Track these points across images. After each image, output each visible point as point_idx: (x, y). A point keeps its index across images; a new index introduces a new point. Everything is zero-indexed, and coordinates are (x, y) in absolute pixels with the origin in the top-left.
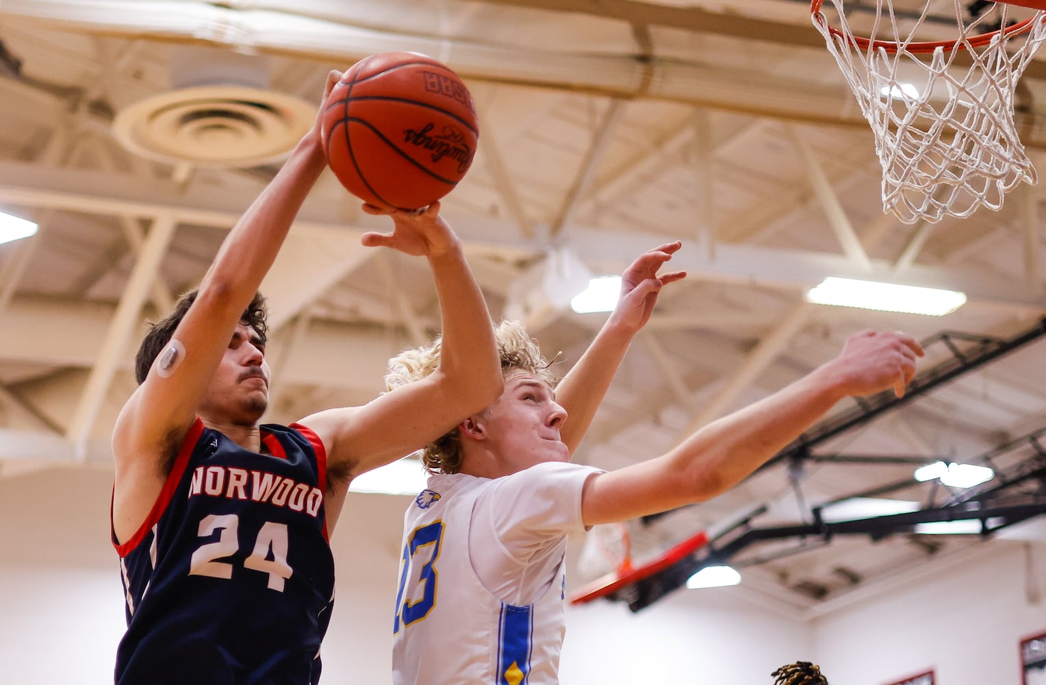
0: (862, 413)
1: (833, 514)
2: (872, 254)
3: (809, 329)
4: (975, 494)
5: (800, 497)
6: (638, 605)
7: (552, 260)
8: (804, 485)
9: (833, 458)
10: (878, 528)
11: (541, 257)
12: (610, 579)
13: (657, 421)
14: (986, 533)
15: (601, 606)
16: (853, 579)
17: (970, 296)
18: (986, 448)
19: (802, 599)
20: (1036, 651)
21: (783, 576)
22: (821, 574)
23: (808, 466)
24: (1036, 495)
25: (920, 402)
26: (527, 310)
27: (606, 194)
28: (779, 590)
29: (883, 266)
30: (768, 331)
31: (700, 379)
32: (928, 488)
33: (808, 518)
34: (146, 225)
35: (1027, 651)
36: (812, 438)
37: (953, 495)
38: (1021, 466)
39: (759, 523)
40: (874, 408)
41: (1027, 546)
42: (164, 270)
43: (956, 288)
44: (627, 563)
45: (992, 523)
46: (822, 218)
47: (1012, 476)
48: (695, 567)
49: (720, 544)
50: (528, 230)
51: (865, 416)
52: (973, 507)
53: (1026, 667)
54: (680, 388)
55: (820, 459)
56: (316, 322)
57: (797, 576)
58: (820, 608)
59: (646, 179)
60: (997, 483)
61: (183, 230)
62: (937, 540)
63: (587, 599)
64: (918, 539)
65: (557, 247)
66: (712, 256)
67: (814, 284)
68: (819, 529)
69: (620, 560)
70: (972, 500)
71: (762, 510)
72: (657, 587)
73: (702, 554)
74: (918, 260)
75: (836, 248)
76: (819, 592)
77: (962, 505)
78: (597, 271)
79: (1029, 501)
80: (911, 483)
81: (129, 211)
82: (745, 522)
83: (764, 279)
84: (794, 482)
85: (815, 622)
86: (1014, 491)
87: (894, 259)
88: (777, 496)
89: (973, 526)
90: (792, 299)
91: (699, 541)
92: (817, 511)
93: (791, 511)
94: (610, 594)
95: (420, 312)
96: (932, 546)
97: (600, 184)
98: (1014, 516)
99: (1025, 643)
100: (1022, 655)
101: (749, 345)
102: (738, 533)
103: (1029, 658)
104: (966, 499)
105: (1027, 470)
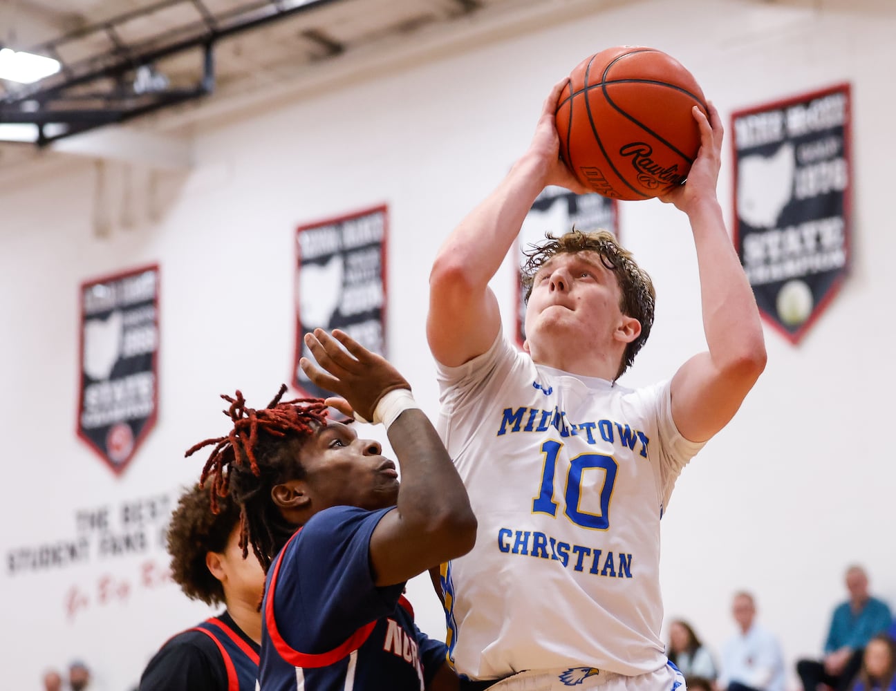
4: (34, 90)
14: (43, 142)
18: (52, 34)
20: (99, 299)
24: (108, 97)
35: (88, 298)
37: (6, 91)
38: (93, 60)
41: (99, 164)
45: (52, 130)
47: (81, 71)
52: (31, 107)
53: (87, 317)
60: (62, 79)
70: (30, 98)
77: (18, 103)
79: (98, 105)
86: (81, 90)
89: (28, 132)
98: (79, 123)
99: (87, 287)
100: (82, 301)
103: (91, 307)
104: (22, 96)
105: (100, 66)
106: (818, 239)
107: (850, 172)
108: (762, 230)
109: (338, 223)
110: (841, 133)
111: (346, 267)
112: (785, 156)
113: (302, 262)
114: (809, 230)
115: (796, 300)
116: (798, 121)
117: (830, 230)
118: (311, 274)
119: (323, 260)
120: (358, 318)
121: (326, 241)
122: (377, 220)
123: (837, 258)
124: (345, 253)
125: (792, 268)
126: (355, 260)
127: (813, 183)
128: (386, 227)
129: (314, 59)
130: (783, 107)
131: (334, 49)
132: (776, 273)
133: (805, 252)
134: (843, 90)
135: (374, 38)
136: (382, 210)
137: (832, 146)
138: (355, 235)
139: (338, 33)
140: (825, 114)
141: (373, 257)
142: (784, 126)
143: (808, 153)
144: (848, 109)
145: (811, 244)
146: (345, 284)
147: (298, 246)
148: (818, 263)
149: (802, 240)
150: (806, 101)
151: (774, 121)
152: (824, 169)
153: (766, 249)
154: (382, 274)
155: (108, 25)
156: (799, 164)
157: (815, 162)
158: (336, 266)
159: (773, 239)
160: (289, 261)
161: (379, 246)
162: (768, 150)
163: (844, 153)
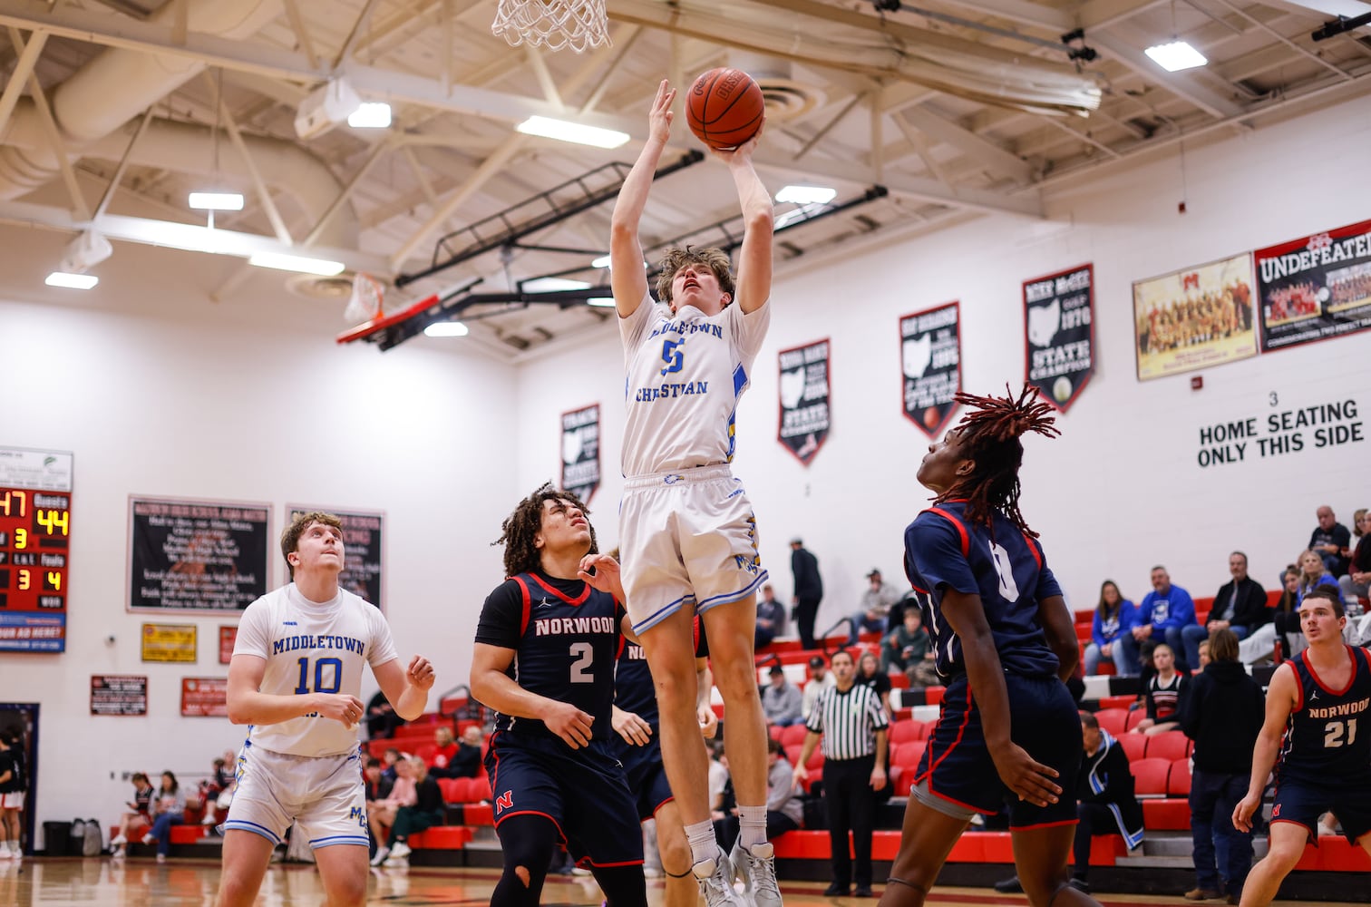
0: (554, 215)
1: (530, 288)
2: (566, 102)
3: (522, 152)
5: (508, 274)
6: (387, 345)
7: (332, 86)
8: (512, 267)
9: (535, 248)
10: (565, 300)
11: (325, 83)
12: (367, 325)
13: (412, 213)
15: (359, 345)
16: (548, 336)
17: (632, 136)
19: (512, 349)
21: (499, 331)
22: (526, 332)
23: (516, 252)
25: (595, 210)
26: (311, 122)
27: (378, 44)
28: (495, 341)
29: (572, 110)
30: (492, 151)
31: (445, 185)
32: (601, 272)
33: (514, 289)
34: (26, 35)
36: (520, 230)
39: (476, 290)
40: (563, 211)
42: (38, 68)
43: (624, 131)
44: (380, 314)
46: (531, 72)
48: (431, 320)
49: (448, 304)
50: (315, 63)
51: (558, 217)
54: (429, 191)
55: (527, 247)
56: (156, 120)
57: (509, 332)
58: (524, 356)
59: (410, 34)
61: (52, 39)
62: (606, 310)
63: (349, 339)
64: (594, 310)
65: (337, 78)
66: (450, 94)
67: (524, 120)
68: (521, 297)
69: (375, 311)
71: (480, 281)
72: (401, 332)
73: (435, 311)
74: (597, 108)
75: (539, 94)
76: (524, 344)
78: (368, 98)
80: (589, 268)
81: (15, 24)
82: (467, 289)
83: (486, 113)
84: (506, 264)
85: (519, 365)
87: (581, 106)
88: (494, 273)
90: (508, 129)
91: (433, 301)
92: (519, 284)
93: (503, 284)
94: (366, 336)
95: (238, 121)
96: (603, 315)
97: (373, 36)
101: (479, 162)
102: (462, 296)
106: (1075, 353)
107: (1093, 314)
108: (1043, 348)
109: (802, 349)
110: (1088, 293)
111: (806, 373)
112: (1055, 305)
113: (782, 372)
114: (1070, 348)
115: (1063, 388)
116: (1062, 286)
117: (1082, 347)
118: (787, 378)
119: (794, 370)
120: (814, 402)
121: (796, 359)
122: (824, 347)
123: (1087, 363)
124: (806, 366)
125: (1060, 369)
126: (811, 369)
127: (1070, 321)
128: (829, 351)
129: (787, 258)
130: (1053, 278)
131: (798, 252)
132: (1051, 372)
133: (1067, 360)
134: (1088, 268)
135: (820, 245)
136: (826, 341)
137: (1083, 299)
138: (811, 355)
139: (799, 244)
140: (1078, 281)
141: (822, 367)
142: (1054, 289)
143: (1067, 304)
144: (1091, 278)
145: (1071, 356)
146: (806, 383)
147: (780, 363)
148: (1075, 366)
149: (1066, 354)
150: (1066, 275)
151: (1049, 285)
152: (1078, 312)
153: (1046, 359)
154: (827, 377)
155: (673, 242)
156: (1063, 310)
157: (1073, 309)
158: (801, 373)
159: (1049, 353)
160: (775, 371)
161: (826, 361)
162: (1045, 303)
163: (1089, 303)
